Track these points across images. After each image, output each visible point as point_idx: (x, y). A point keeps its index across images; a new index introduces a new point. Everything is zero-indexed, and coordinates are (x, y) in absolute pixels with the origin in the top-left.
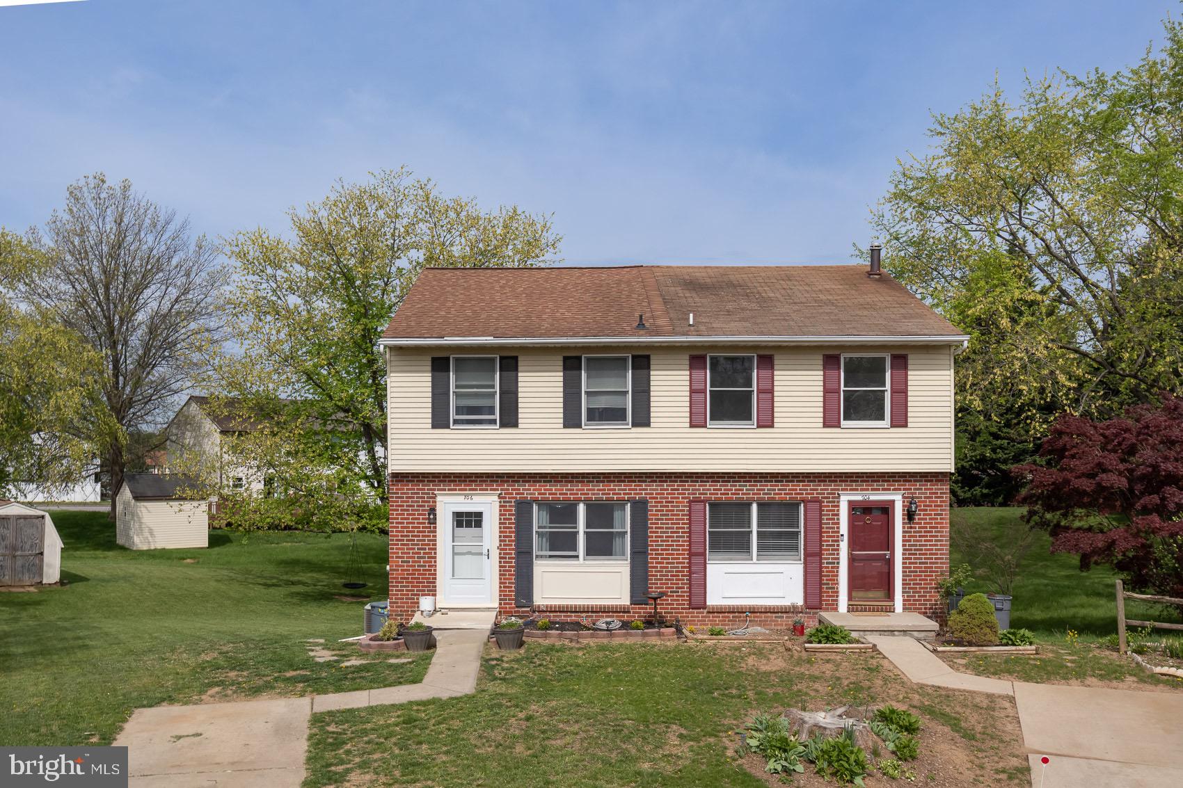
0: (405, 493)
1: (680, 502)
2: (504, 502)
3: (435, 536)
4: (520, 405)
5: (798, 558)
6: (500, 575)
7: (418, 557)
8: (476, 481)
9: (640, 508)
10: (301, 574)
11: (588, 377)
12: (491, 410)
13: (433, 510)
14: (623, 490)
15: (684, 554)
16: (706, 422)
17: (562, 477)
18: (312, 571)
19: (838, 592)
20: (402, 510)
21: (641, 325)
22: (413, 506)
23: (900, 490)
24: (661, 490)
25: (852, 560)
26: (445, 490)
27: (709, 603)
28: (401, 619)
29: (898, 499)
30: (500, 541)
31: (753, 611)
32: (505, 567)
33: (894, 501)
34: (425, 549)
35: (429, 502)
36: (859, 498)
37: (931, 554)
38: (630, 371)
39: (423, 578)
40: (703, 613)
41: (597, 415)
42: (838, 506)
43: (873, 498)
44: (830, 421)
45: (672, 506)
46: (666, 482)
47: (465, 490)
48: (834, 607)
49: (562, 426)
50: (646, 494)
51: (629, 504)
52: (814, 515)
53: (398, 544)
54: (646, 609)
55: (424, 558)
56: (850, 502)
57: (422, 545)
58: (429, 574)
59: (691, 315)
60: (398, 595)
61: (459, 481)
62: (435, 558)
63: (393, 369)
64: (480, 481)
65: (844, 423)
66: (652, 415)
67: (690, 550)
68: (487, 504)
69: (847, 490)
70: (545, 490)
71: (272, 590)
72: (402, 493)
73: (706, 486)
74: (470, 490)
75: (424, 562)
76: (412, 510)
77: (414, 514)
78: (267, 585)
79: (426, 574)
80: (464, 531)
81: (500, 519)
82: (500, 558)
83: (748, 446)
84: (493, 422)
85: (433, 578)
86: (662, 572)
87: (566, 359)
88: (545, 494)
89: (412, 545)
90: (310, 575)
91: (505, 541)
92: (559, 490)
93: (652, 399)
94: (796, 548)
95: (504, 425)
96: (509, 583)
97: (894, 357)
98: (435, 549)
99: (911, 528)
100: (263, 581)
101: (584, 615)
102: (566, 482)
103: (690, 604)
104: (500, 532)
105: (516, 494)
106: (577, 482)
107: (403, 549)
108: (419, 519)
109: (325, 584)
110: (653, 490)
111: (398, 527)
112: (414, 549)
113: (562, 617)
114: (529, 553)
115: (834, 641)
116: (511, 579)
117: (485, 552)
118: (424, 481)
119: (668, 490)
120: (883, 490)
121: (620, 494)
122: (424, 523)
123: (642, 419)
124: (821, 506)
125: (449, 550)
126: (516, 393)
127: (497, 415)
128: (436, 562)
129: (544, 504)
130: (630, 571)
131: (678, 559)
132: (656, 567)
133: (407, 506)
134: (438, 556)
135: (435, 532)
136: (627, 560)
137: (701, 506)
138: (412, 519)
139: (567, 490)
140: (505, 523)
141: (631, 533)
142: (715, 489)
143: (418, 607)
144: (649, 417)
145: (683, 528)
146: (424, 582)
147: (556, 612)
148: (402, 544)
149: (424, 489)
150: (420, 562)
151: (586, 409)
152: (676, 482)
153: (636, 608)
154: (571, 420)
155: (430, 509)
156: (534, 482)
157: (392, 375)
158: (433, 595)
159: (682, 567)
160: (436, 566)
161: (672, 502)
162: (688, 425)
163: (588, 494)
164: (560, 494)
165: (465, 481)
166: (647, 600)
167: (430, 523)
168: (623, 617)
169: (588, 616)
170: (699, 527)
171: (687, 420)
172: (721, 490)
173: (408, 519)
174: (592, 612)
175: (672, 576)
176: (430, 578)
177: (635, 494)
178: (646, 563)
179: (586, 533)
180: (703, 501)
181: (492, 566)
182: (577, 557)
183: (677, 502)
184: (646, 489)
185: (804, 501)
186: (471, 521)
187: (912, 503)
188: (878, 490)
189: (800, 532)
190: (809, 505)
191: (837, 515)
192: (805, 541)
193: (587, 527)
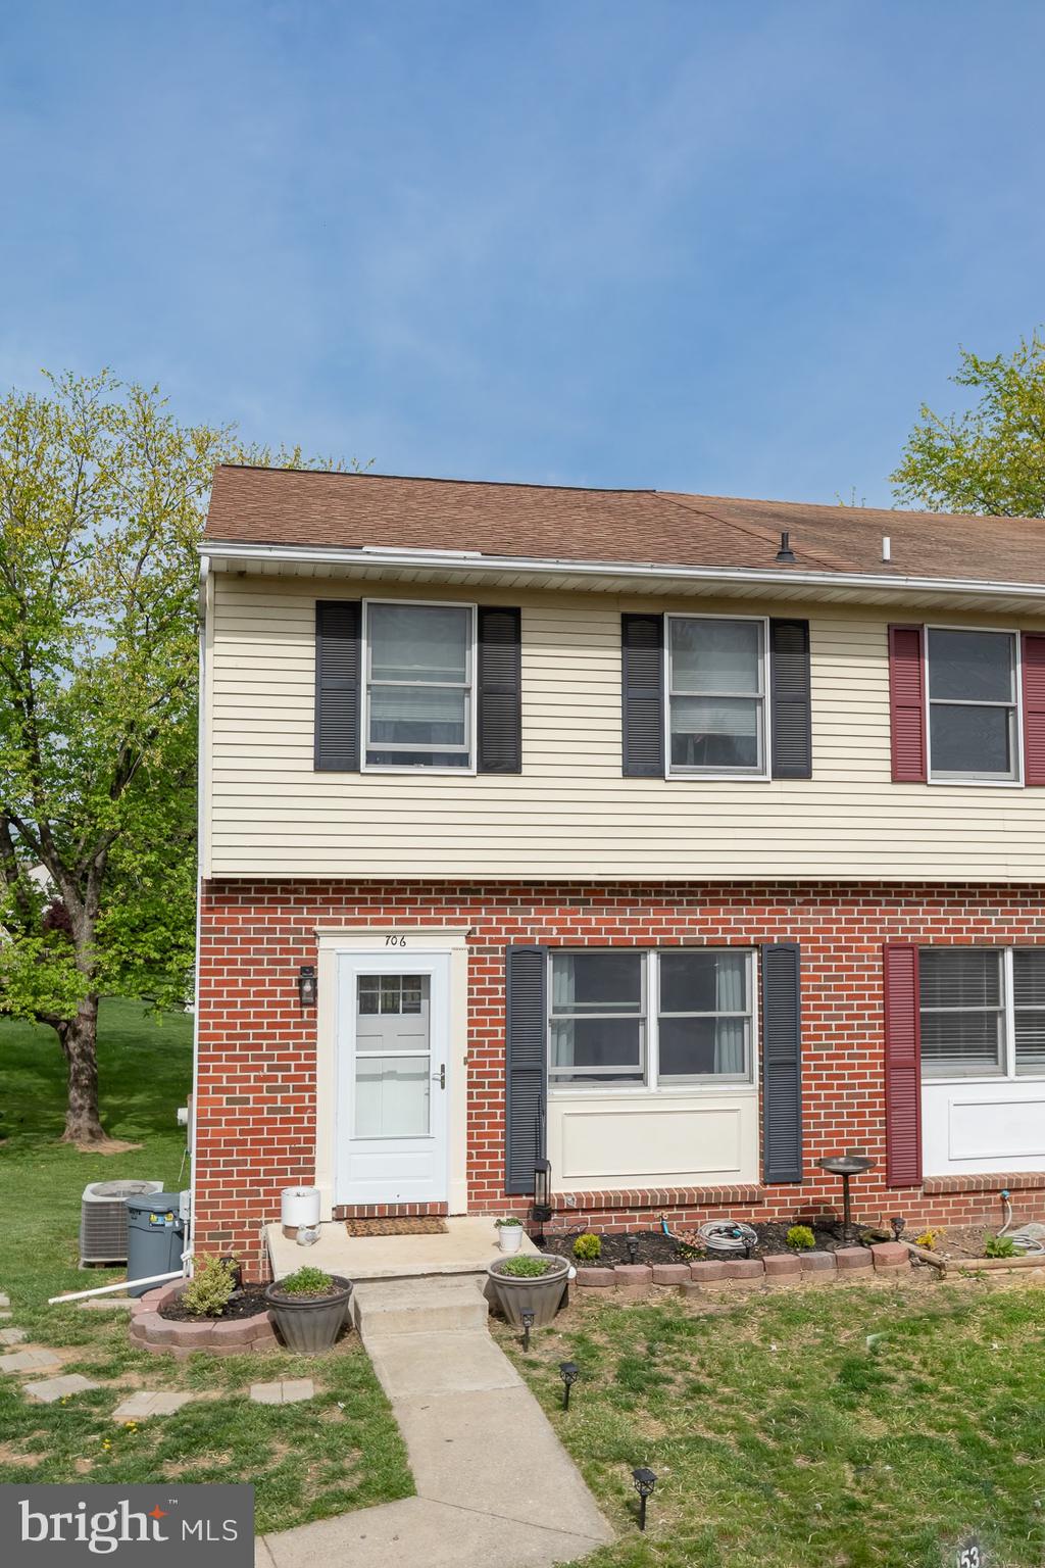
0: (239, 932)
1: (866, 949)
2: (480, 951)
3: (313, 1036)
4: (525, 722)
6: (470, 1126)
7: (270, 1089)
8: (414, 901)
9: (782, 962)
11: (675, 667)
12: (456, 732)
13: (308, 972)
14: (745, 921)
15: (874, 1066)
16: (923, 772)
17: (611, 893)
20: (230, 972)
21: (784, 555)
22: (260, 962)
24: (826, 921)
26: (337, 922)
27: (926, 1173)
28: (225, 1246)
30: (471, 1044)
31: (1019, 1185)
32: (482, 1106)
34: (288, 1068)
35: (299, 952)
38: (768, 656)
39: (280, 1141)
40: (914, 1196)
41: (691, 750)
45: (848, 958)
46: (835, 903)
47: (388, 922)
49: (619, 772)
50: (794, 931)
51: (755, 955)
53: (219, 1058)
54: (797, 1192)
55: (285, 1089)
57: (280, 1058)
58: (297, 1131)
59: (887, 541)
60: (216, 1184)
61: (374, 901)
62: (312, 1088)
63: (221, 624)
64: (424, 901)
66: (815, 752)
67: (885, 1056)
68: (440, 955)
70: (573, 921)
72: (231, 931)
73: (917, 912)
74: (400, 922)
75: (284, 1100)
76: (257, 972)
77: (262, 983)
79: (288, 1131)
80: (379, 1021)
81: (470, 992)
82: (471, 1085)
83: (1009, 825)
84: (462, 760)
85: (307, 1140)
86: (830, 1106)
87: (627, 620)
88: (574, 931)
89: (255, 1058)
91: (482, 1044)
92: (606, 922)
93: (815, 717)
95: (488, 767)
96: (491, 1145)
98: (313, 1067)
101: (666, 1213)
102: (621, 902)
103: (887, 1179)
104: (471, 1023)
105: (509, 931)
106: (644, 903)
107: (232, 1069)
108: (273, 993)
110: (809, 921)
111: (220, 1015)
112: (260, 1068)
113: (613, 1223)
114: (539, 1072)
116: (495, 1135)
117: (435, 1070)
118: (288, 901)
119: (839, 922)
121: (739, 931)
122: (287, 1004)
123: (794, 762)
125: (349, 1069)
126: (516, 693)
127: (472, 746)
128: (313, 1099)
129: (570, 955)
130: (761, 1108)
131: (864, 1076)
132: (817, 1097)
133: (245, 962)
134: (319, 1084)
135: (314, 1025)
136: (751, 1081)
137: (906, 957)
138: (256, 994)
139: (622, 921)
140: (482, 1002)
141: (761, 1018)
142: (934, 921)
143: (269, 1214)
144: (808, 758)
145: (872, 1007)
146: (283, 1151)
147: (598, 1209)
148: (229, 1058)
149: (288, 921)
150: (274, 1100)
151: (674, 736)
152: (856, 903)
153: (774, 1193)
154: (641, 760)
155: (303, 970)
156: (548, 902)
157: (217, 639)
158: (310, 1182)
159: (871, 1095)
160: (314, 1110)
161: (849, 949)
162: (888, 777)
163: (670, 931)
164: (608, 931)
165: (389, 901)
166: (801, 1173)
167: (302, 1004)
168: (748, 1214)
169: (671, 1217)
170: (903, 1004)
171: (887, 766)
172: (946, 921)
173: (246, 994)
174: (680, 1206)
175: (850, 1115)
176: (298, 1140)
177: (771, 931)
178: (797, 1087)
179: (661, 1021)
180: (911, 947)
181: (451, 1107)
182: (640, 1077)
183: (858, 949)
184: (795, 921)
186: (398, 994)
193: (665, 1007)
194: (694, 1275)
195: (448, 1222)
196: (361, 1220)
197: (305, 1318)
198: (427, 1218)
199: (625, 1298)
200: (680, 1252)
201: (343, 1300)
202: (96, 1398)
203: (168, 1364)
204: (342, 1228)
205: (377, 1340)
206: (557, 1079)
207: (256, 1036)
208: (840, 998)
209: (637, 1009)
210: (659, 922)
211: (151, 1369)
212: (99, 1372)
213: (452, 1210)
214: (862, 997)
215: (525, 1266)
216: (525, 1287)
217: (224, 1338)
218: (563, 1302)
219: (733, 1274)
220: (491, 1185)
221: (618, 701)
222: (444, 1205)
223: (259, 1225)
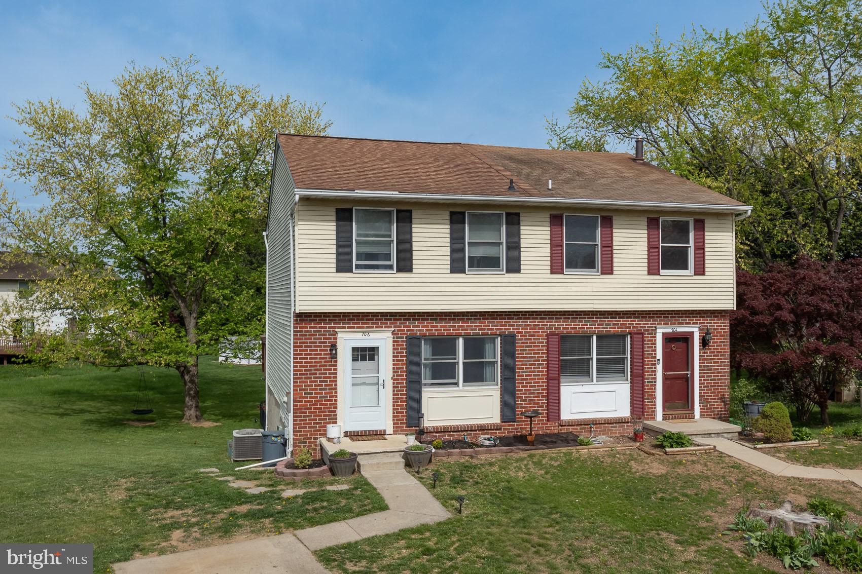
0: (308, 331)
1: (540, 336)
2: (397, 338)
3: (336, 370)
4: (414, 253)
5: (625, 378)
6: (393, 402)
7: (320, 389)
8: (373, 320)
9: (509, 341)
10: (79, 403)
11: (470, 230)
12: (388, 257)
13: (334, 347)
14: (495, 326)
15: (543, 379)
16: (563, 270)
17: (446, 316)
19: (655, 405)
20: (305, 347)
21: (511, 188)
22: (316, 343)
23: (697, 323)
24: (526, 325)
25: (665, 378)
26: (344, 328)
27: (562, 418)
28: (305, 446)
30: (394, 372)
31: (596, 423)
32: (398, 395)
33: (693, 332)
34: (327, 381)
35: (330, 339)
36: (670, 330)
37: (718, 373)
38: (504, 226)
39: (324, 408)
41: (476, 262)
42: (655, 337)
43: (679, 330)
44: (653, 270)
45: (534, 339)
46: (529, 319)
47: (363, 327)
48: (653, 417)
49: (448, 271)
50: (513, 329)
51: (499, 338)
52: (638, 344)
53: (301, 378)
54: (514, 425)
55: (326, 389)
56: (664, 334)
57: (324, 378)
58: (330, 404)
59: (550, 182)
60: (301, 424)
61: (358, 320)
62: (336, 389)
63: (301, 218)
64: (376, 320)
65: (662, 272)
66: (522, 263)
67: (547, 375)
68: (382, 339)
69: (661, 324)
70: (431, 327)
72: (305, 331)
73: (560, 322)
74: (367, 327)
75: (325, 393)
76: (315, 346)
77: (317, 350)
78: (62, 415)
79: (327, 404)
80: (360, 364)
81: (394, 353)
82: (394, 387)
83: (595, 289)
84: (390, 267)
85: (334, 408)
86: (526, 394)
87: (452, 214)
88: (432, 330)
89: (315, 378)
90: (86, 403)
91: (398, 372)
92: (443, 326)
93: (522, 249)
94: (623, 371)
95: (400, 270)
96: (401, 409)
97: (696, 221)
98: (336, 381)
99: (704, 353)
100: (53, 411)
101: (466, 433)
102: (449, 319)
103: (548, 420)
104: (394, 364)
105: (407, 330)
106: (458, 319)
107: (306, 382)
108: (321, 354)
109: (107, 411)
110: (520, 325)
111: (301, 362)
112: (317, 381)
113: (447, 437)
114: (419, 382)
115: (682, 445)
116: (403, 405)
117: (381, 381)
118: (326, 320)
119: (530, 325)
120: (686, 324)
121: (493, 329)
122: (326, 358)
123: (514, 267)
124: (643, 337)
125: (349, 381)
126: (411, 242)
127: (394, 261)
128: (336, 393)
129: (429, 339)
130: (501, 395)
131: (539, 382)
132: (522, 390)
133: (310, 343)
134: (338, 387)
135: (336, 366)
136: (497, 385)
137: (555, 338)
138: (315, 354)
139: (450, 326)
140: (398, 357)
141: (501, 362)
142: (566, 325)
143: (320, 434)
144: (519, 265)
145: (543, 357)
146: (325, 412)
147: (441, 432)
148: (305, 378)
149: (326, 328)
150: (322, 393)
151: (469, 257)
152: (537, 319)
153: (505, 425)
154: (457, 267)
155: (332, 346)
156: (422, 319)
157: (299, 223)
158: (336, 423)
159: (542, 390)
160: (336, 396)
161: (534, 336)
162: (549, 272)
163: (467, 330)
164: (444, 330)
165: (363, 320)
166: (516, 418)
167: (332, 358)
168: (496, 433)
169: (469, 435)
170: (554, 355)
171: (549, 267)
172: (571, 325)
173: (311, 354)
174: (471, 431)
175: (534, 397)
176: (330, 408)
177: (505, 329)
178: (514, 387)
179: (464, 363)
180: (557, 335)
181: (387, 395)
182: (456, 384)
183: (538, 336)
184: (514, 325)
185: (630, 334)
186: (365, 354)
187: (708, 333)
188: (682, 324)
189: (627, 358)
190: (635, 336)
191: (655, 344)
192: (631, 365)
193: (465, 358)
194: (476, 453)
195: (386, 436)
196: (354, 436)
197: (342, 465)
198: (379, 435)
199: (452, 460)
200: (471, 445)
201: (355, 459)
202: (273, 492)
203: (294, 483)
204: (348, 439)
205: (366, 473)
206: (425, 385)
207: (315, 370)
208: (531, 354)
209: (455, 359)
210: (463, 326)
211: (288, 484)
212: (269, 486)
213: (387, 433)
214: (539, 353)
215: (417, 448)
216: (418, 454)
217: (313, 474)
218: (430, 461)
219: (490, 452)
220: (401, 423)
221: (448, 244)
222: (385, 431)
223: (317, 439)
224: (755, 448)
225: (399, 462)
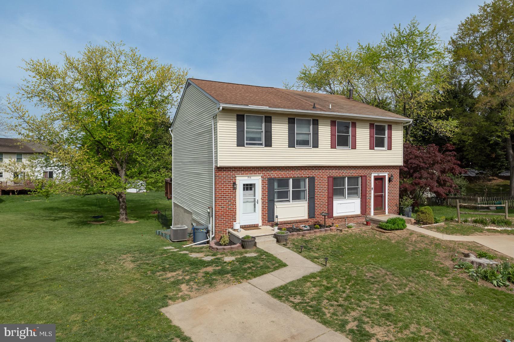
0: (222, 176)
1: (325, 177)
2: (263, 179)
3: (236, 195)
4: (272, 138)
5: (358, 197)
6: (262, 210)
7: (228, 205)
8: (252, 170)
9: (312, 180)
10: (60, 214)
11: (297, 127)
12: (260, 139)
13: (234, 184)
14: (306, 173)
15: (326, 198)
16: (336, 147)
17: (285, 168)
18: (63, 212)
19: (371, 209)
20: (221, 184)
21: (314, 107)
22: (226, 182)
23: (387, 172)
24: (319, 173)
25: (375, 196)
26: (239, 174)
27: (334, 215)
28: (221, 234)
29: (386, 175)
30: (262, 196)
31: (347, 217)
32: (264, 206)
33: (385, 176)
34: (231, 201)
35: (233, 180)
36: (376, 175)
37: (395, 194)
38: (312, 126)
39: (230, 214)
40: (333, 219)
41: (299, 142)
42: (371, 178)
43: (380, 175)
44: (371, 148)
45: (322, 179)
46: (320, 169)
47: (248, 174)
48: (370, 214)
49: (288, 147)
50: (314, 175)
51: (308, 179)
52: (364, 181)
53: (219, 200)
54: (314, 220)
55: (231, 205)
56: (374, 176)
57: (230, 199)
58: (233, 212)
59: (330, 105)
60: (219, 223)
61: (245, 170)
62: (235, 205)
63: (220, 118)
64: (254, 170)
65: (375, 148)
66: (319, 143)
67: (328, 196)
68: (257, 180)
69: (373, 172)
70: (279, 173)
71: (57, 222)
73: (333, 171)
74: (250, 174)
75: (231, 207)
76: (226, 184)
77: (226, 186)
78: (54, 220)
79: (231, 212)
80: (246, 192)
81: (262, 186)
82: (262, 203)
83: (348, 156)
84: (261, 144)
85: (235, 214)
86: (319, 205)
87: (289, 119)
88: (279, 175)
89: (225, 199)
90: (64, 213)
91: (264, 196)
92: (284, 173)
93: (319, 137)
94: (357, 193)
95: (266, 146)
96: (265, 214)
97: (388, 125)
98: (235, 201)
99: (390, 185)
100: (48, 218)
101: (294, 224)
102: (286, 170)
103: (328, 217)
104: (262, 192)
105: (268, 175)
106: (290, 170)
107: (221, 202)
108: (228, 187)
109: (77, 217)
110: (316, 173)
111: (219, 192)
112: (226, 201)
113: (285, 226)
114: (274, 200)
116: (266, 212)
117: (256, 200)
118: (231, 170)
119: (321, 173)
120: (383, 172)
121: (305, 175)
122: (231, 189)
123: (316, 145)
124: (366, 178)
125: (242, 201)
126: (271, 132)
127: (263, 141)
128: (236, 207)
129: (278, 179)
130: (308, 206)
131: (324, 199)
132: (317, 203)
133: (223, 182)
134: (237, 204)
135: (235, 193)
136: (306, 201)
137: (331, 179)
139: (287, 173)
140: (264, 188)
141: (308, 190)
143: (229, 227)
144: (318, 144)
145: (326, 187)
146: (231, 216)
147: (283, 224)
148: (221, 200)
149: (231, 174)
150: (229, 207)
151: (297, 140)
152: (324, 170)
153: (310, 220)
154: (291, 145)
156: (275, 170)
157: (219, 121)
158: (236, 221)
159: (326, 203)
160: (236, 208)
161: (322, 177)
162: (330, 147)
163: (294, 175)
164: (285, 175)
165: (248, 170)
166: (315, 216)
167: (233, 189)
168: (307, 223)
169: (295, 225)
170: (331, 187)
171: (330, 145)
172: (337, 172)
173: (224, 188)
174: (296, 223)
175: (322, 206)
176: (233, 214)
177: (310, 174)
178: (314, 202)
179: (292, 191)
180: (332, 177)
181: (259, 206)
182: (289, 201)
183: (324, 178)
184: (314, 173)
185: (361, 176)
186: (248, 187)
187: (392, 176)
188: (381, 172)
189: (359, 187)
190: (363, 178)
191: (371, 181)
192: (361, 191)
193: (293, 189)
194: (303, 233)
195: (259, 227)
196: (245, 227)
198: (256, 227)
199: (294, 238)
200: (300, 230)
201: (255, 240)
202: (218, 259)
203: (226, 253)
204: (242, 230)
205: (261, 246)
206: (276, 201)
207: (226, 196)
208: (321, 186)
209: (288, 189)
210: (292, 173)
211: (223, 254)
212: (213, 256)
214: (324, 186)
215: (281, 233)
216: (284, 236)
217: (233, 248)
219: (310, 233)
220: (265, 221)
221: (288, 134)
222: (258, 224)
223: (227, 230)
224: (421, 227)
225: (274, 240)
